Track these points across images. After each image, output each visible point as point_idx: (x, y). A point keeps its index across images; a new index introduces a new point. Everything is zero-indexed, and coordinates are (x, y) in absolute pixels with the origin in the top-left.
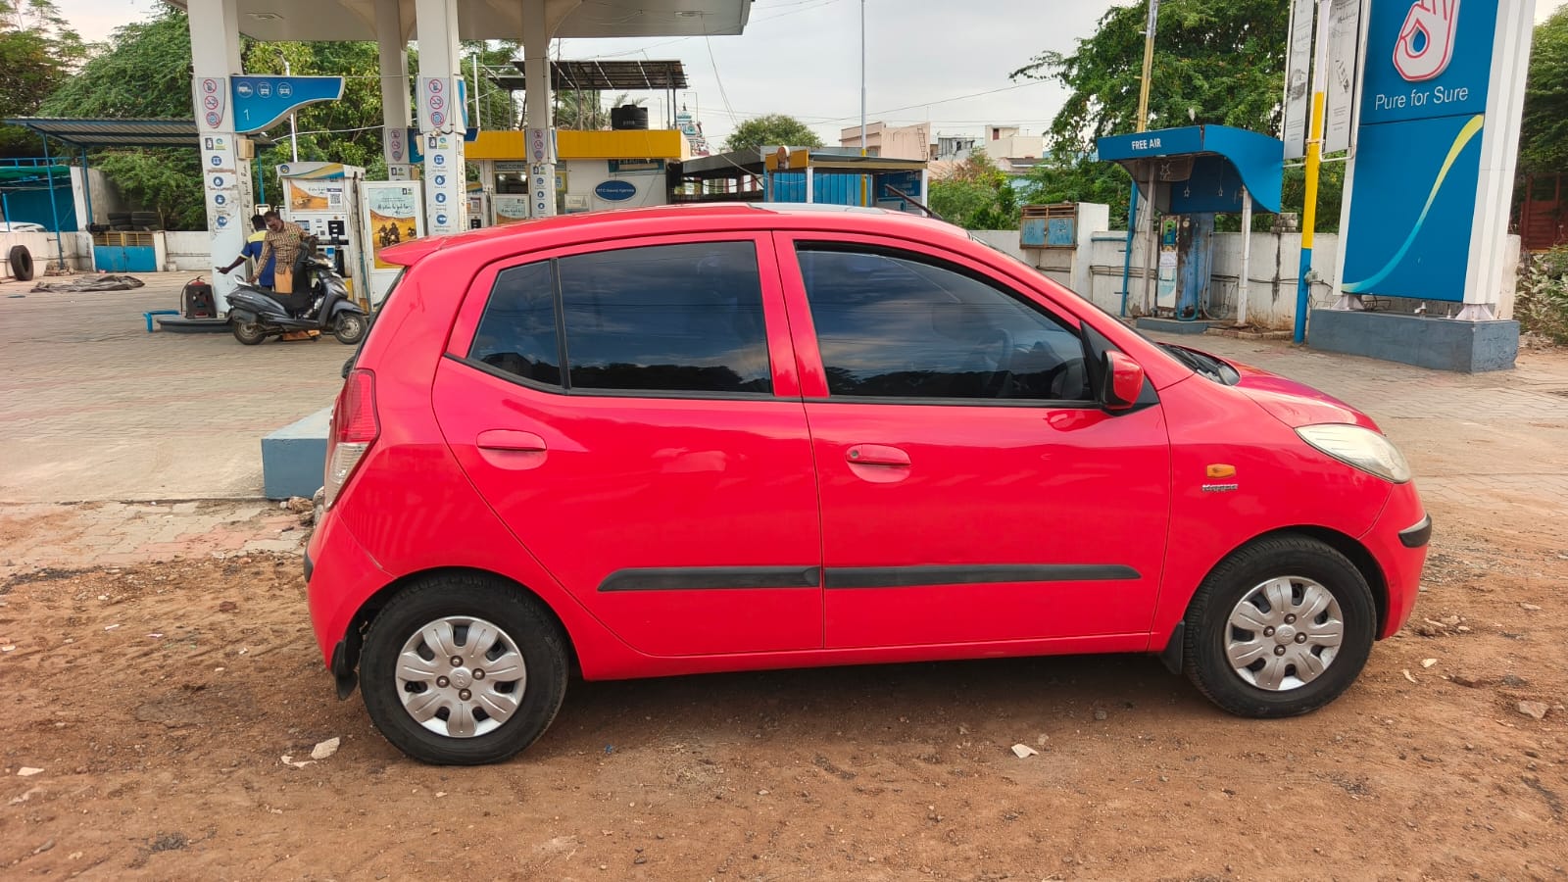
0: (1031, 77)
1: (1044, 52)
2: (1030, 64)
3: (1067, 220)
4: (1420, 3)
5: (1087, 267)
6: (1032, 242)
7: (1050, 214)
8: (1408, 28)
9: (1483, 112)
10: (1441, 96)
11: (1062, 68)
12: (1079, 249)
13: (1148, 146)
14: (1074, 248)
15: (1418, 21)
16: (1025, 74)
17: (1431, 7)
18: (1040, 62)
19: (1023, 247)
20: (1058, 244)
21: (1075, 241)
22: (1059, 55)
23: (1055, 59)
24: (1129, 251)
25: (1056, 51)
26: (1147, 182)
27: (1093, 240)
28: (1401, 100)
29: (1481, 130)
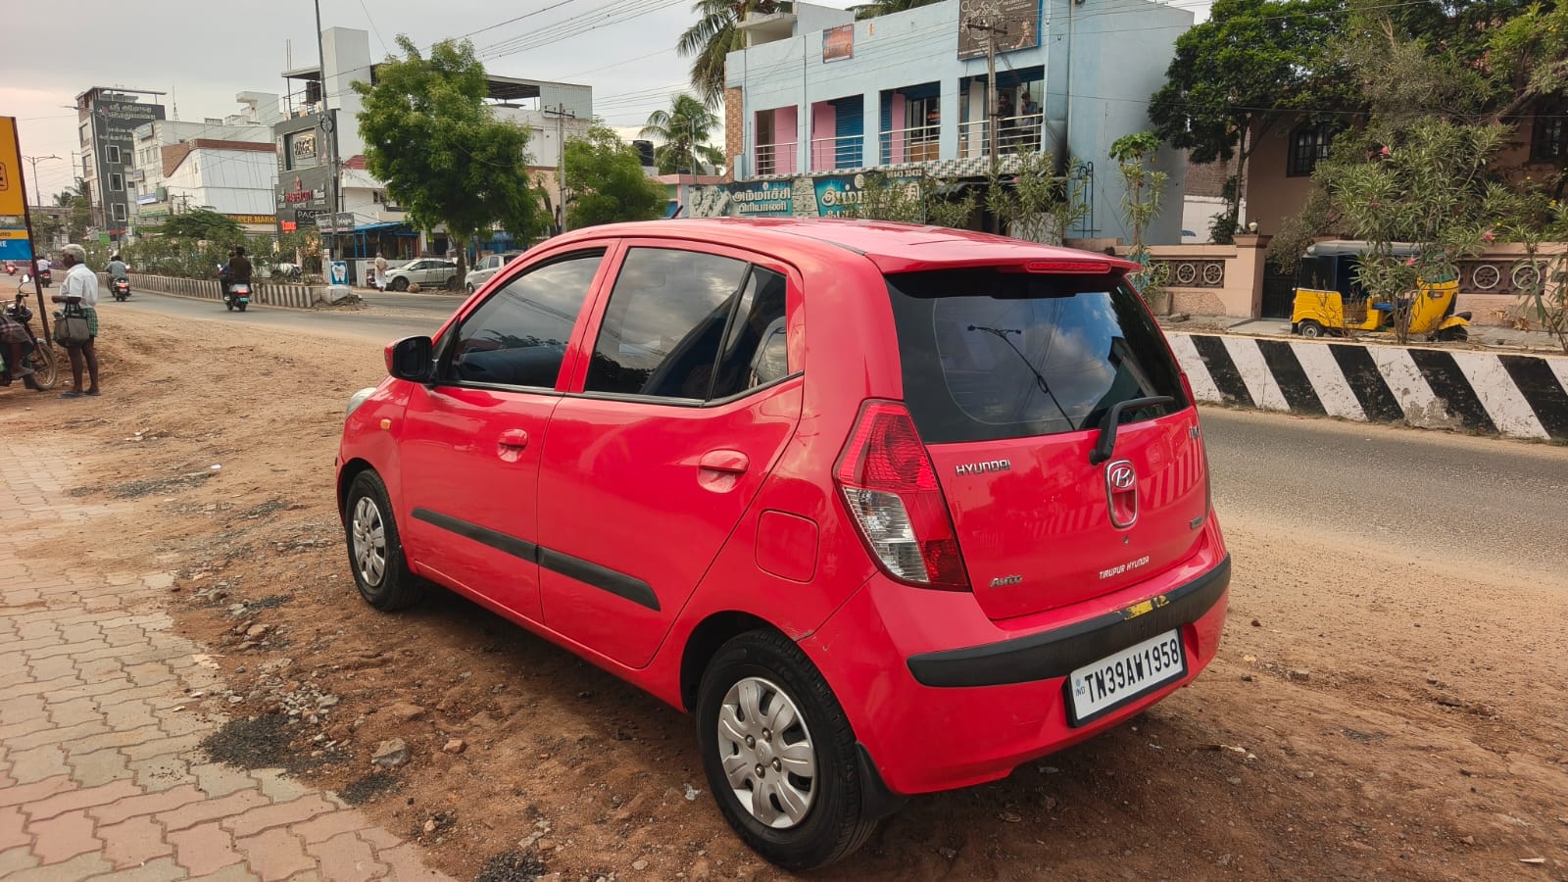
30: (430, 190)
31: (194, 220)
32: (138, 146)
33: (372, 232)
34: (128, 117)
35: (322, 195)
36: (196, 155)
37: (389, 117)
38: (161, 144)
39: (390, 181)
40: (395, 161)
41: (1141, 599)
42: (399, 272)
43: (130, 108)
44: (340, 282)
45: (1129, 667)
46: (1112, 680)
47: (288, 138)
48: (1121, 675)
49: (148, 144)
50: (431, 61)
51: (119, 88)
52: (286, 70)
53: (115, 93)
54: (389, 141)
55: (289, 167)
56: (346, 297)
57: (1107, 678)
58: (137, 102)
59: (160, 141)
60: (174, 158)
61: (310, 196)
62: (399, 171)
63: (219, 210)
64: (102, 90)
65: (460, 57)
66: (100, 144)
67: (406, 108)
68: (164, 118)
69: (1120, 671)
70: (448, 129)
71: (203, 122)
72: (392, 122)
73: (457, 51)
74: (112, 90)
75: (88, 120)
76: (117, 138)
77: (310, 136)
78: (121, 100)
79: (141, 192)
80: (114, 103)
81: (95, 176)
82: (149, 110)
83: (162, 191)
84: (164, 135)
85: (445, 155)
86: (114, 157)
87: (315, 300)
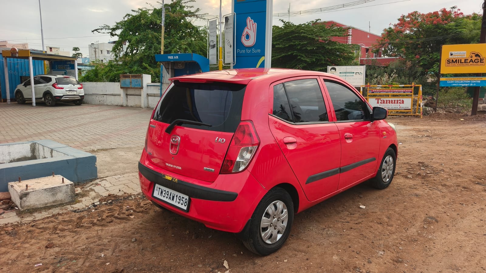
0: (100, 32)
1: (104, 25)
2: (99, 28)
3: (139, 80)
4: (247, 27)
5: (146, 94)
6: (125, 86)
7: (132, 77)
8: (244, 33)
9: (264, 56)
10: (254, 51)
11: (110, 31)
12: (144, 88)
13: (174, 58)
14: (142, 88)
15: (247, 32)
16: (97, 31)
17: (250, 28)
18: (103, 28)
19: (121, 88)
20: (136, 87)
21: (142, 86)
22: (109, 27)
23: (107, 27)
24: (161, 89)
25: (108, 25)
26: (169, 69)
27: (147, 86)
28: (244, 51)
29: (264, 60)
41: (171, 176)
45: (171, 195)
46: (165, 194)
48: (168, 195)
57: (164, 192)
69: (168, 194)
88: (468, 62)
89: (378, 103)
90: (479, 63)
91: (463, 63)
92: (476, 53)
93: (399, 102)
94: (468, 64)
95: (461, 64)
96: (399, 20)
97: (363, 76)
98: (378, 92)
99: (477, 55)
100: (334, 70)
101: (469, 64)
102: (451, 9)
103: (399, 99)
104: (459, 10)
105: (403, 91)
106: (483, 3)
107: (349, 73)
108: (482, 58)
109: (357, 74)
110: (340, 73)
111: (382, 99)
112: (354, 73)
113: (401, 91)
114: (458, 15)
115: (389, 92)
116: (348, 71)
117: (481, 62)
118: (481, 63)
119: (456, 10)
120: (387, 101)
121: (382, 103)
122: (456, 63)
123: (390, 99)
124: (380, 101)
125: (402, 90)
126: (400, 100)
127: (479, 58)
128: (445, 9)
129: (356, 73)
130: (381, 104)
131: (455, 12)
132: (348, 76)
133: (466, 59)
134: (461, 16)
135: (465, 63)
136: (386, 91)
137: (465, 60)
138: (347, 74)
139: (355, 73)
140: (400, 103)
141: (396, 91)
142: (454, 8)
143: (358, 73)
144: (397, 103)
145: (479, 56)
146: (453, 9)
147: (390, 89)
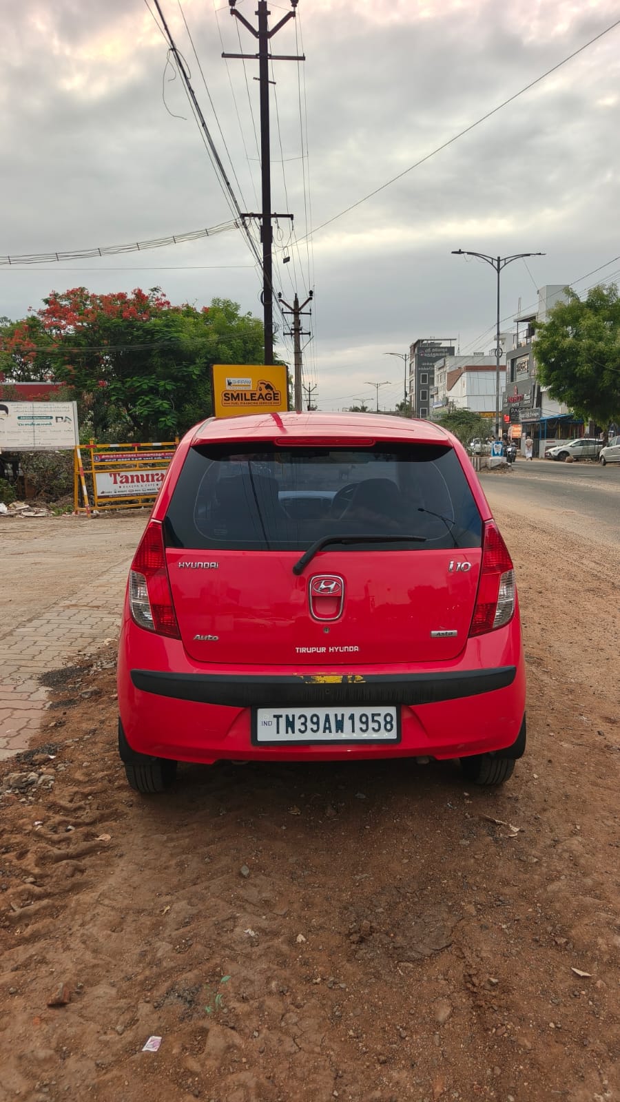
30: (577, 391)
31: (457, 417)
32: (437, 373)
33: (552, 421)
34: (434, 355)
35: (529, 397)
36: (465, 375)
37: (552, 343)
38: (448, 371)
39: (550, 387)
40: (554, 373)
42: (563, 448)
43: (436, 350)
44: (498, 454)
45: (327, 720)
46: (304, 724)
47: (513, 361)
48: (316, 723)
49: (442, 371)
50: (587, 302)
51: (432, 338)
52: (516, 317)
53: (429, 342)
54: (553, 360)
55: (512, 380)
56: (499, 465)
57: (298, 722)
58: (441, 346)
59: (447, 369)
60: (453, 378)
61: (522, 398)
62: (556, 380)
63: (473, 409)
64: (423, 341)
65: (607, 296)
66: (418, 373)
67: (565, 336)
68: (454, 355)
69: (315, 721)
70: (589, 348)
71: (473, 355)
72: (554, 346)
73: (605, 292)
74: (428, 340)
75: (414, 360)
76: (428, 369)
77: (526, 359)
78: (433, 346)
79: (435, 401)
80: (428, 348)
81: (414, 393)
82: (446, 350)
83: (445, 400)
84: (450, 364)
85: (586, 367)
86: (424, 380)
87: (482, 466)
88: (257, 398)
89: (115, 482)
90: (272, 401)
91: (249, 400)
92: (267, 383)
93: (156, 477)
94: (256, 402)
95: (246, 402)
96: (47, 301)
97: (73, 425)
98: (112, 459)
99: (268, 387)
100: (4, 412)
101: (258, 402)
102: (151, 292)
103: (154, 472)
104: (164, 295)
105: (160, 455)
106: (261, 292)
107: (41, 418)
108: (275, 392)
109: (60, 419)
110: (19, 418)
111: (122, 474)
112: (51, 418)
113: (157, 455)
114: (162, 304)
115: (135, 458)
116: (37, 414)
117: (274, 399)
118: (276, 401)
119: (158, 295)
120: (132, 476)
121: (123, 483)
122: (239, 400)
123: (139, 473)
124: (119, 479)
125: (158, 453)
126: (157, 475)
127: (271, 392)
128: (140, 291)
129: (57, 418)
130: (122, 485)
131: (158, 300)
132: (39, 424)
133: (252, 392)
134: (165, 308)
135: (252, 400)
136: (129, 456)
137: (252, 394)
138: (36, 422)
139: (54, 418)
140: (158, 480)
141: (148, 455)
142: (155, 289)
143: (62, 418)
144: (153, 480)
145: (272, 389)
146: (155, 292)
147: (136, 451)
